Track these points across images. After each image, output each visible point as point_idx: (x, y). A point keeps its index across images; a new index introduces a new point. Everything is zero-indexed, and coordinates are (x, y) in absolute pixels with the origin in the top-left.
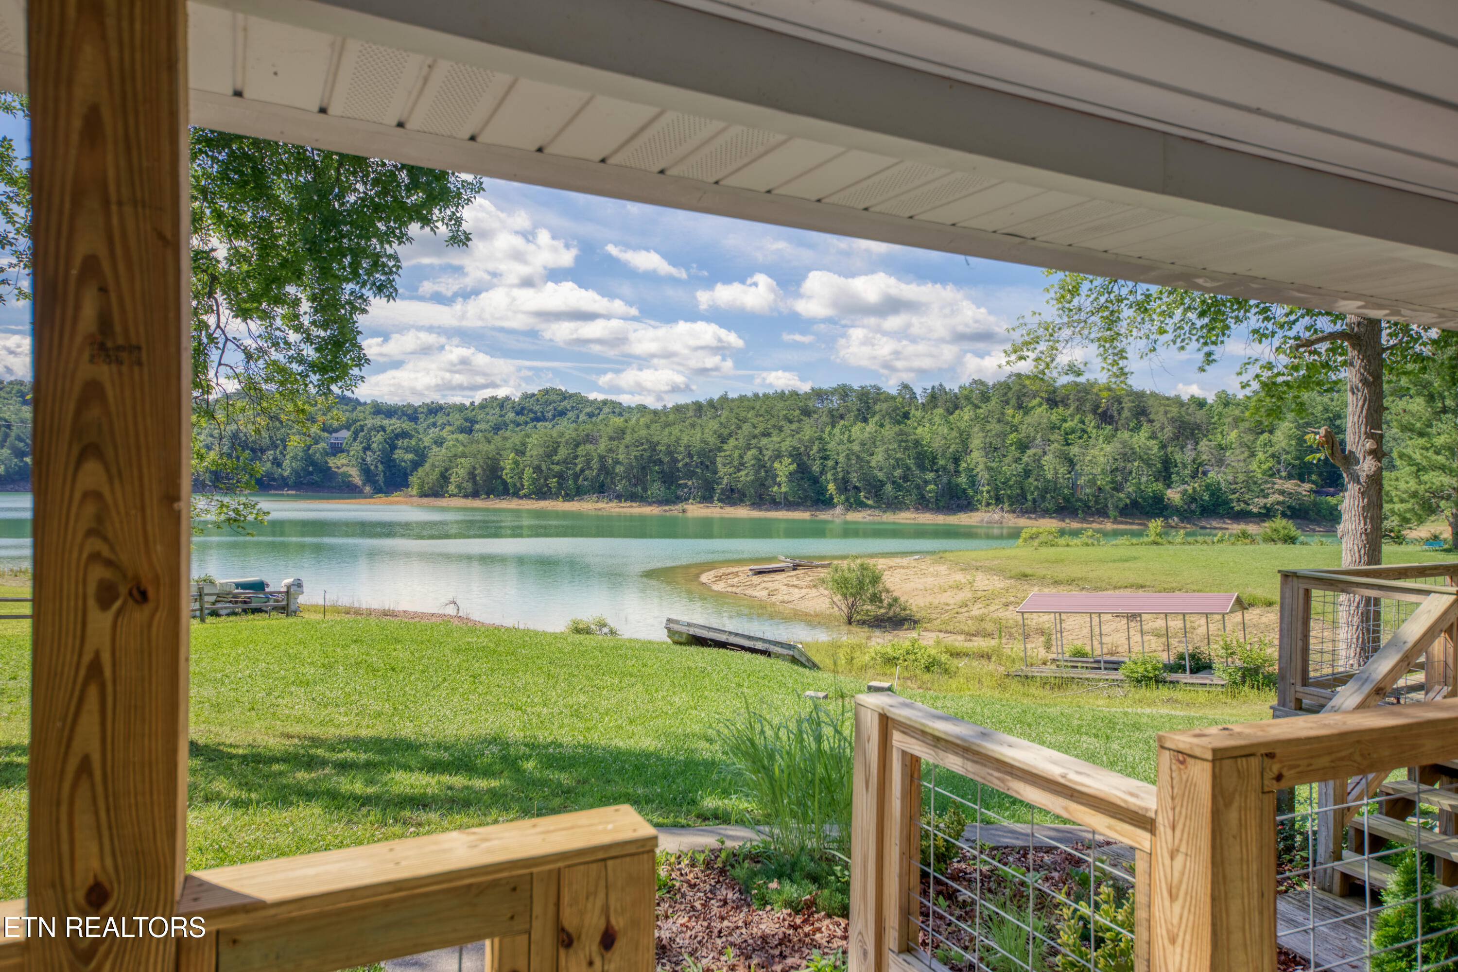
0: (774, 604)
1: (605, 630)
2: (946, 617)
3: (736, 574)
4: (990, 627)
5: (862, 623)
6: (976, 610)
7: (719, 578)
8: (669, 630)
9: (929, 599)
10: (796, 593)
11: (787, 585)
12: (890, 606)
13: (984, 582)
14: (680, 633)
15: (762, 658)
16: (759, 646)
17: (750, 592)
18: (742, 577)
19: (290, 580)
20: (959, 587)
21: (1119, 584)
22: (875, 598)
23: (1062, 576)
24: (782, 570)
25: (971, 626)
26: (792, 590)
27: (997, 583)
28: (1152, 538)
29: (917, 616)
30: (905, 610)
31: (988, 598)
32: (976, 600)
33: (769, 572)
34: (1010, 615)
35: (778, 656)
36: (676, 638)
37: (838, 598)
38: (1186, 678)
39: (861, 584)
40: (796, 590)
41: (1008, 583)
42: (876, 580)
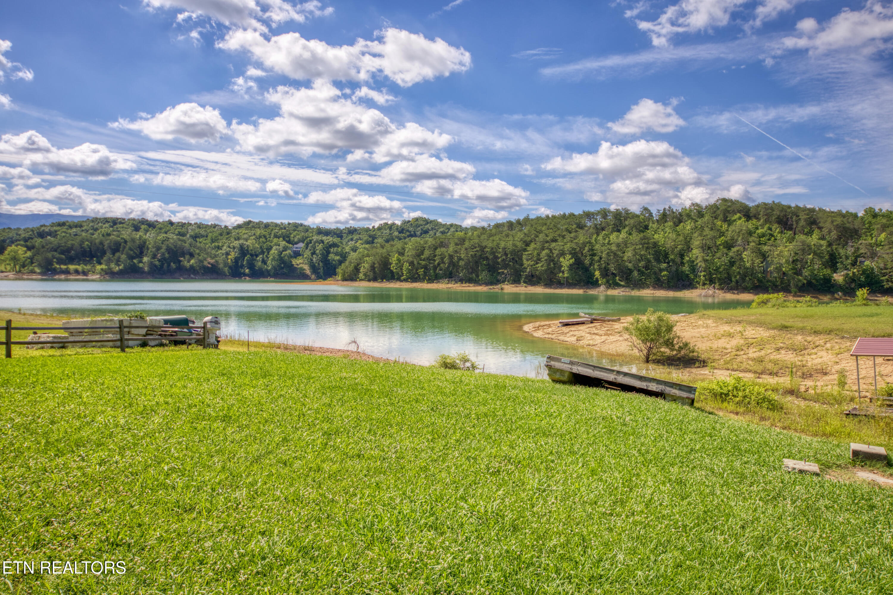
0: (583, 347)
1: (468, 364)
2: (728, 358)
3: (549, 326)
5: (658, 362)
6: (753, 353)
7: (538, 328)
8: (549, 367)
9: (709, 344)
10: (598, 340)
11: (590, 333)
12: (681, 348)
13: (751, 332)
14: (562, 371)
15: (660, 401)
16: (653, 387)
17: (562, 338)
18: (553, 328)
20: (731, 335)
21: (876, 334)
22: (669, 343)
23: (819, 328)
24: (583, 323)
26: (594, 336)
27: (762, 333)
28: (861, 302)
29: (703, 357)
30: (693, 352)
31: (761, 344)
32: (749, 345)
33: (573, 324)
34: (789, 357)
35: (674, 399)
36: (557, 376)
37: (637, 342)
39: (658, 332)
40: (597, 337)
41: (772, 332)
42: (670, 329)
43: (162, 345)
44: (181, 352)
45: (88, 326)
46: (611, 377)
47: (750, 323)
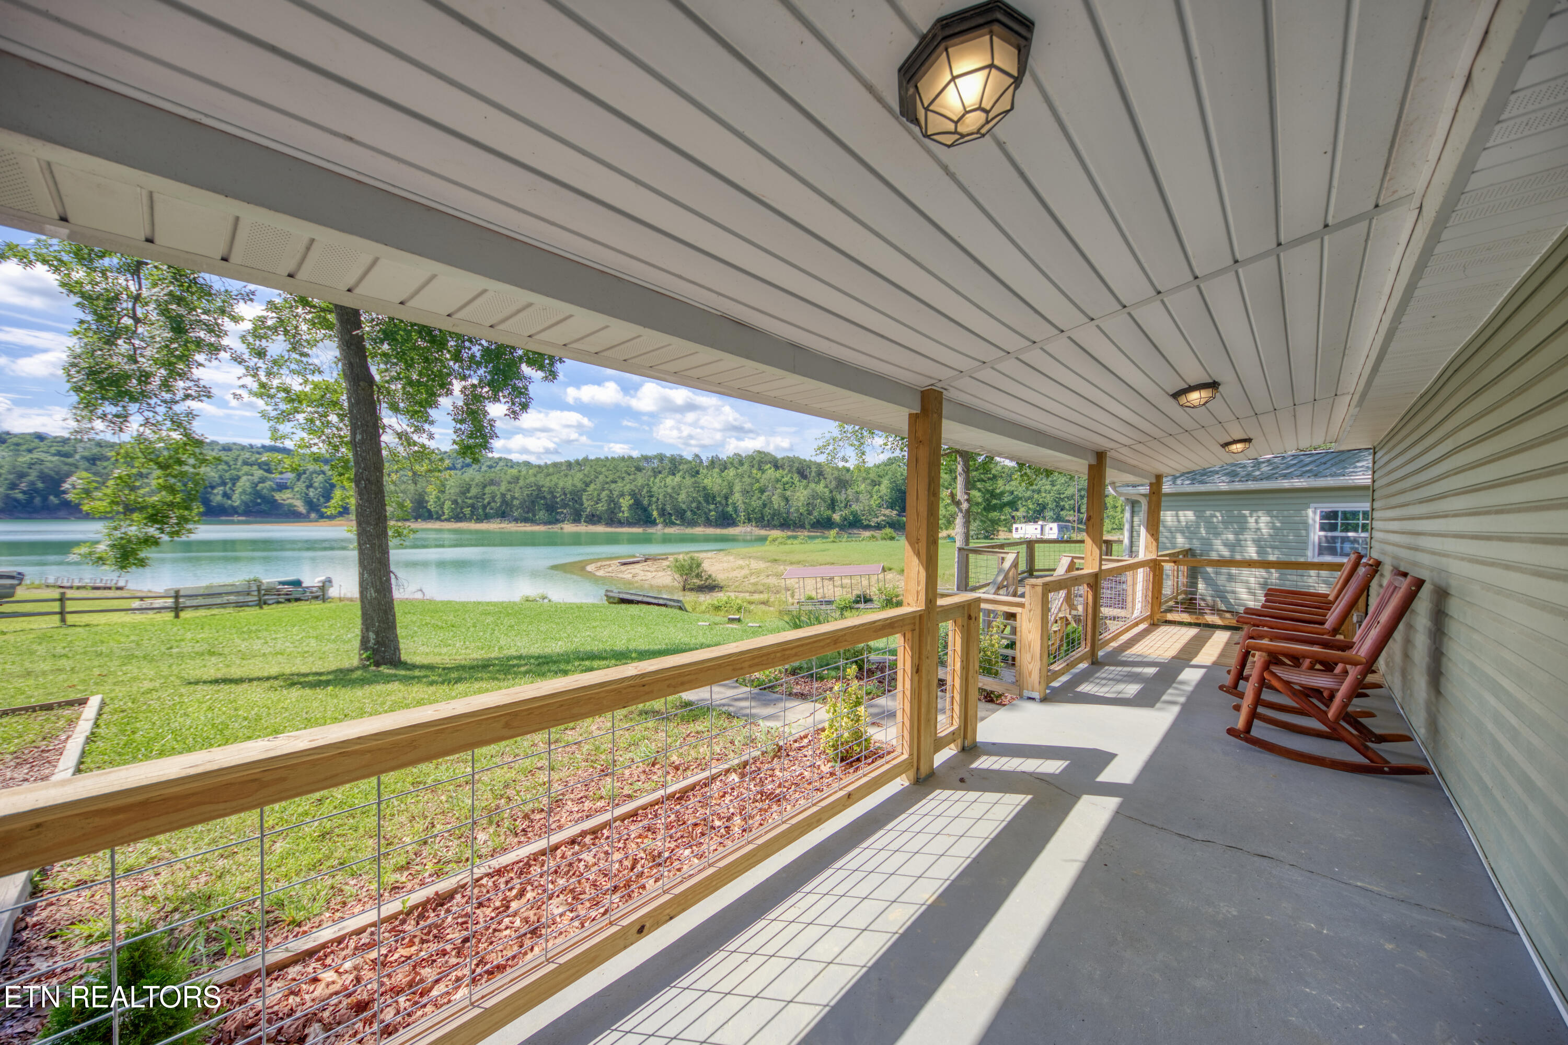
0: (637, 582)
1: (546, 601)
2: (737, 584)
3: (610, 566)
4: (761, 588)
5: (691, 590)
6: (753, 580)
7: (599, 568)
8: (607, 596)
9: (727, 575)
10: (650, 575)
11: (644, 571)
12: (707, 579)
13: (755, 565)
14: (614, 598)
15: (664, 608)
16: (661, 602)
17: (620, 575)
18: (613, 567)
19: (323, 578)
20: (742, 568)
21: (821, 563)
22: (698, 576)
23: (794, 560)
24: (638, 562)
25: (751, 588)
26: (645, 573)
27: (761, 565)
28: (832, 539)
29: (722, 584)
30: (715, 581)
31: (758, 573)
32: (751, 574)
33: (631, 564)
34: (772, 581)
35: (672, 607)
36: (611, 600)
37: (677, 576)
38: (862, 606)
39: (691, 568)
40: (649, 573)
41: (769, 564)
42: (699, 565)
43: (279, 602)
44: (303, 607)
45: (201, 592)
46: (640, 599)
47: (756, 558)
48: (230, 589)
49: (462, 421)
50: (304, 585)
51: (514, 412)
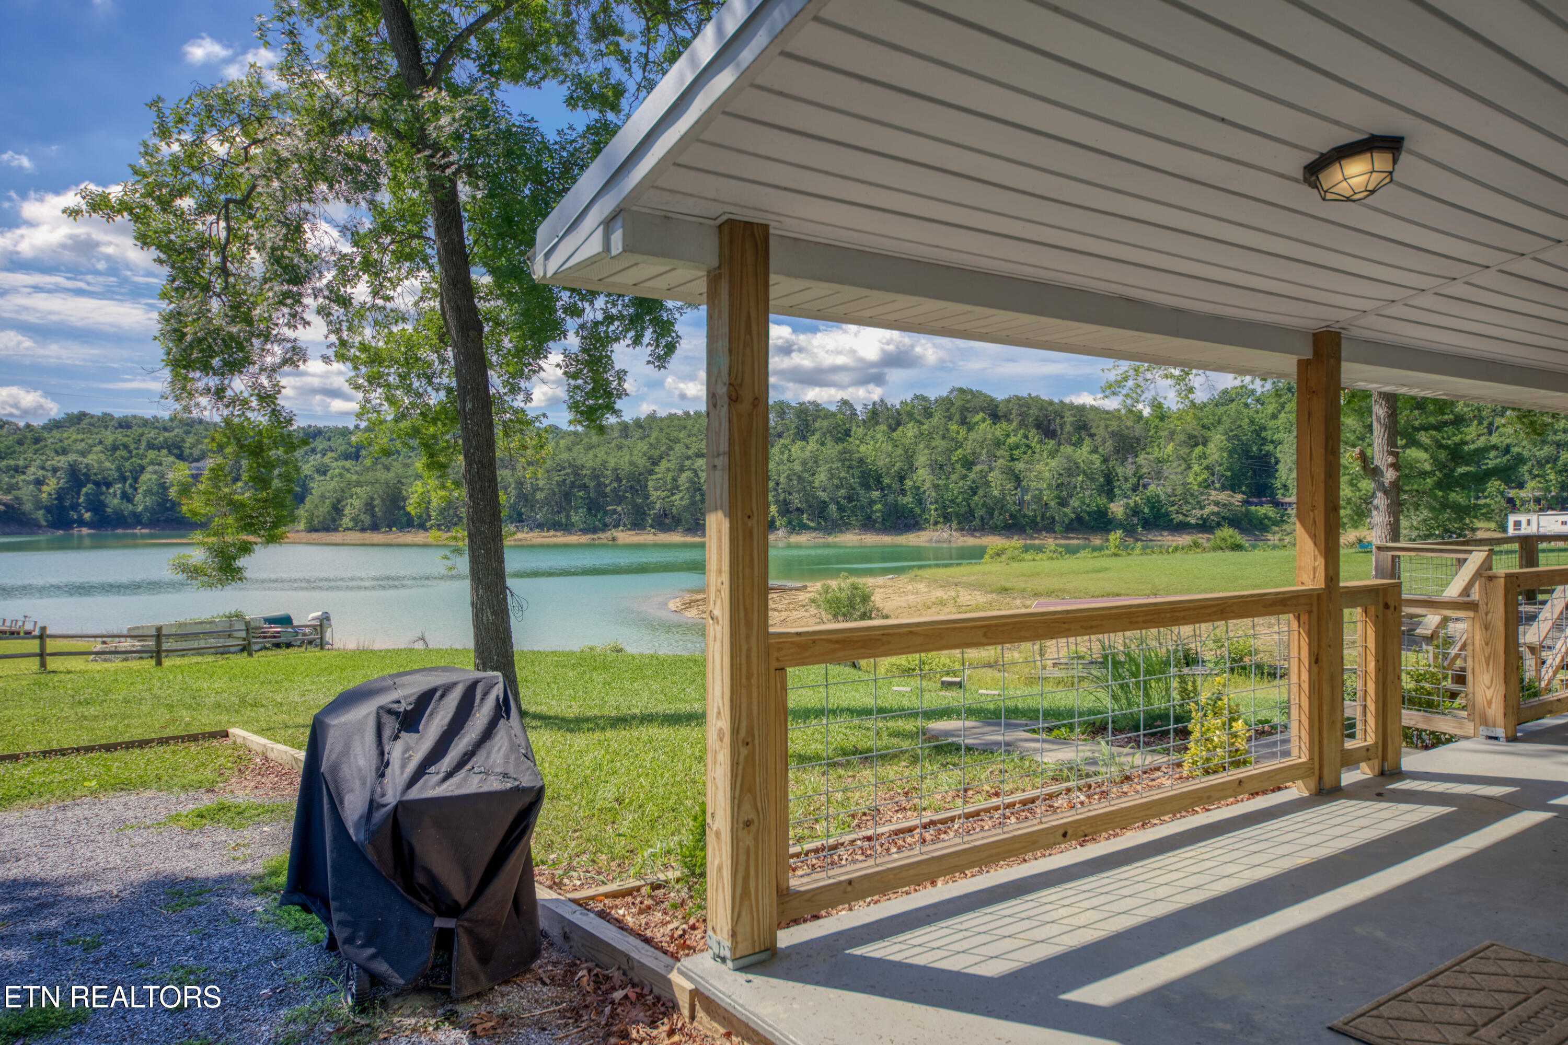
1: (621, 655)
7: (689, 605)
10: (777, 617)
13: (966, 597)
19: (319, 613)
20: (942, 603)
21: (1096, 594)
22: (865, 617)
23: (1041, 589)
26: (771, 613)
27: (979, 598)
28: (1112, 550)
37: (828, 618)
39: (852, 603)
40: (776, 614)
41: (990, 597)
43: (265, 649)
44: (295, 655)
48: (208, 628)
49: (574, 376)
50: (295, 623)
51: (659, 358)
